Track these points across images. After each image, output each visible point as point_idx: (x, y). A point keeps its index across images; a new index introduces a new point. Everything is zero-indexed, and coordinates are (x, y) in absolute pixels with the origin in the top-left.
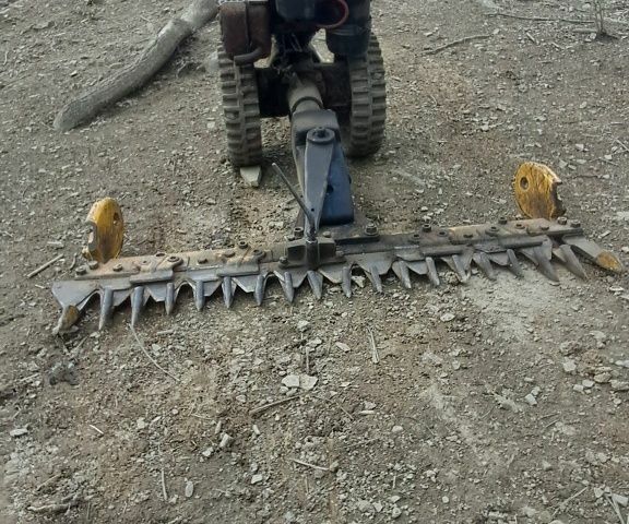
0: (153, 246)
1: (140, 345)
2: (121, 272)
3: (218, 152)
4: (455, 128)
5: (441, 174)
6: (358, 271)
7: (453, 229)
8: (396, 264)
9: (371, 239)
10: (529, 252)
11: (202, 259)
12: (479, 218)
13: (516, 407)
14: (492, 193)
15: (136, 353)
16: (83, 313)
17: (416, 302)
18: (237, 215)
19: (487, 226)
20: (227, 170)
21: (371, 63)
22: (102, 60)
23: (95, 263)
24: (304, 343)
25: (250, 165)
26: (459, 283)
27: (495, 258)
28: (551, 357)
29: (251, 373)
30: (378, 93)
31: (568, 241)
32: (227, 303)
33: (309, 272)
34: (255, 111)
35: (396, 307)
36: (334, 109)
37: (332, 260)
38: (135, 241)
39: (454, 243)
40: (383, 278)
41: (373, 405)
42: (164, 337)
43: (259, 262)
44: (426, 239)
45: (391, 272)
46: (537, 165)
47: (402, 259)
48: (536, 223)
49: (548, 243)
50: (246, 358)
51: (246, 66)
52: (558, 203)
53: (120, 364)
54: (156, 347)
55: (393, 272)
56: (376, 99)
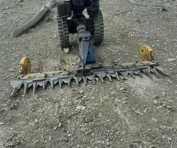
0: (39, 70)
1: (36, 98)
2: (30, 78)
3: (57, 43)
4: (123, 36)
5: (120, 49)
6: (97, 77)
7: (123, 64)
8: (107, 74)
9: (100, 68)
10: (144, 71)
11: (53, 74)
12: (130, 61)
13: (141, 114)
14: (134, 54)
15: (35, 100)
16: (19, 90)
17: (113, 85)
18: (63, 61)
19: (133, 63)
20: (60, 48)
21: (100, 18)
22: (24, 17)
23: (22, 75)
24: (82, 97)
25: (66, 47)
26: (125, 79)
27: (135, 72)
28: (150, 100)
29: (67, 105)
30: (102, 26)
31: (155, 67)
32: (60, 86)
33: (83, 77)
34: (68, 32)
35: (108, 86)
36: (89, 31)
37: (90, 73)
38: (34, 69)
39: (123, 68)
40: (104, 78)
41: (101, 114)
42: (42, 96)
43: (69, 74)
44: (116, 67)
45: (106, 77)
46: (146, 46)
47: (109, 73)
48: (146, 62)
49: (149, 68)
50: (66, 101)
51: (65, 19)
52: (152, 57)
53: (30, 104)
54: (40, 99)
55: (107, 77)
56: (101, 28)
